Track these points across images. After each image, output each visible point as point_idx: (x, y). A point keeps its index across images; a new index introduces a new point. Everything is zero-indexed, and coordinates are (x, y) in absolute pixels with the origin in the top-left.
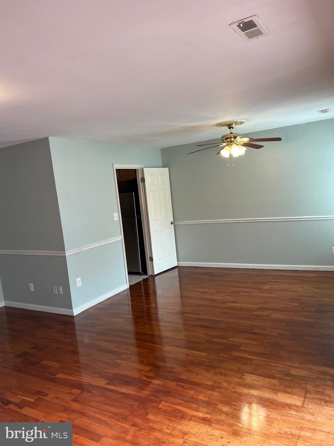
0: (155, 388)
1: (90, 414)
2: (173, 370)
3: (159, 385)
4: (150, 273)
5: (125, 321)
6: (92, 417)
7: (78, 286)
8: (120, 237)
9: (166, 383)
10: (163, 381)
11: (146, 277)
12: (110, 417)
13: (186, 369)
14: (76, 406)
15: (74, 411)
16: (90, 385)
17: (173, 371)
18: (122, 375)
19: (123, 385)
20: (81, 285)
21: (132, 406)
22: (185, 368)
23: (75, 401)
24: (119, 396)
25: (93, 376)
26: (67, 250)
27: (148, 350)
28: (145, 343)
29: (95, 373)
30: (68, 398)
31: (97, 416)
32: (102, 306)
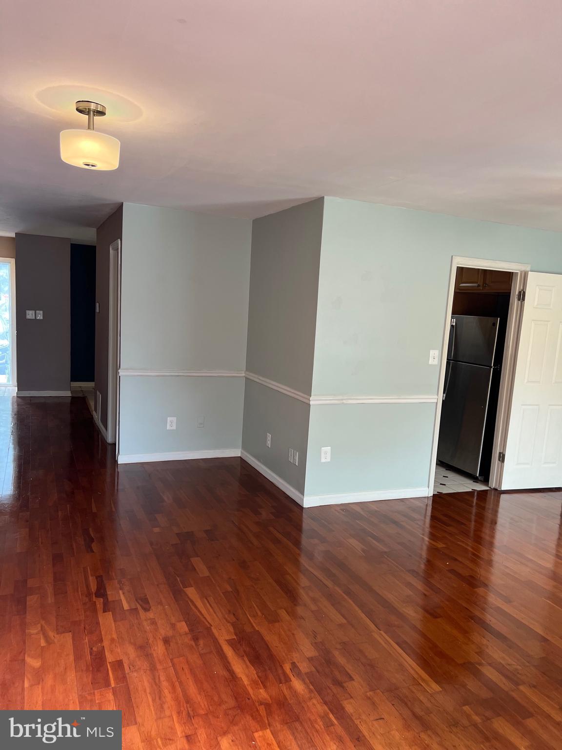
0: (285, 696)
1: (159, 676)
2: (345, 682)
3: (295, 693)
4: (493, 483)
5: (363, 551)
6: (157, 681)
7: (323, 460)
8: (435, 398)
9: (310, 699)
10: (311, 691)
12: (176, 699)
13: (370, 694)
14: (159, 650)
15: (148, 656)
16: (209, 629)
17: (345, 685)
18: (263, 639)
19: (246, 658)
20: (329, 460)
21: (221, 702)
22: (370, 691)
23: (166, 641)
24: (224, 673)
25: (226, 616)
26: (315, 395)
27: (344, 621)
28: (354, 605)
29: (234, 615)
30: (164, 630)
31: (165, 684)
32: (358, 509)
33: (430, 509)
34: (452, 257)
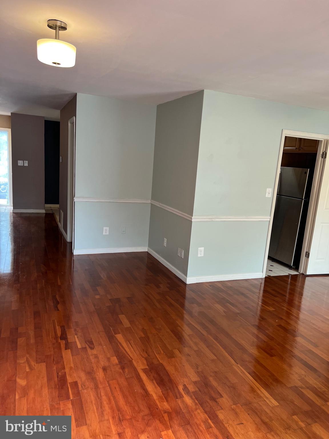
0: (180, 407)
1: (100, 392)
2: (217, 399)
3: (187, 406)
4: (301, 270)
5: (224, 312)
6: (99, 395)
7: (199, 256)
8: (269, 218)
9: (196, 409)
10: (196, 404)
11: (295, 273)
12: (111, 408)
13: (233, 406)
14: (100, 375)
15: (93, 379)
16: (131, 362)
17: (217, 400)
18: (165, 369)
19: (154, 382)
20: (202, 255)
21: (140, 411)
22: (233, 405)
23: (105, 369)
24: (141, 391)
25: (142, 353)
26: (195, 216)
27: (215, 358)
28: (221, 347)
29: (146, 352)
30: (103, 362)
31: (104, 398)
32: (220, 285)
33: (263, 285)
34: (282, 130)
